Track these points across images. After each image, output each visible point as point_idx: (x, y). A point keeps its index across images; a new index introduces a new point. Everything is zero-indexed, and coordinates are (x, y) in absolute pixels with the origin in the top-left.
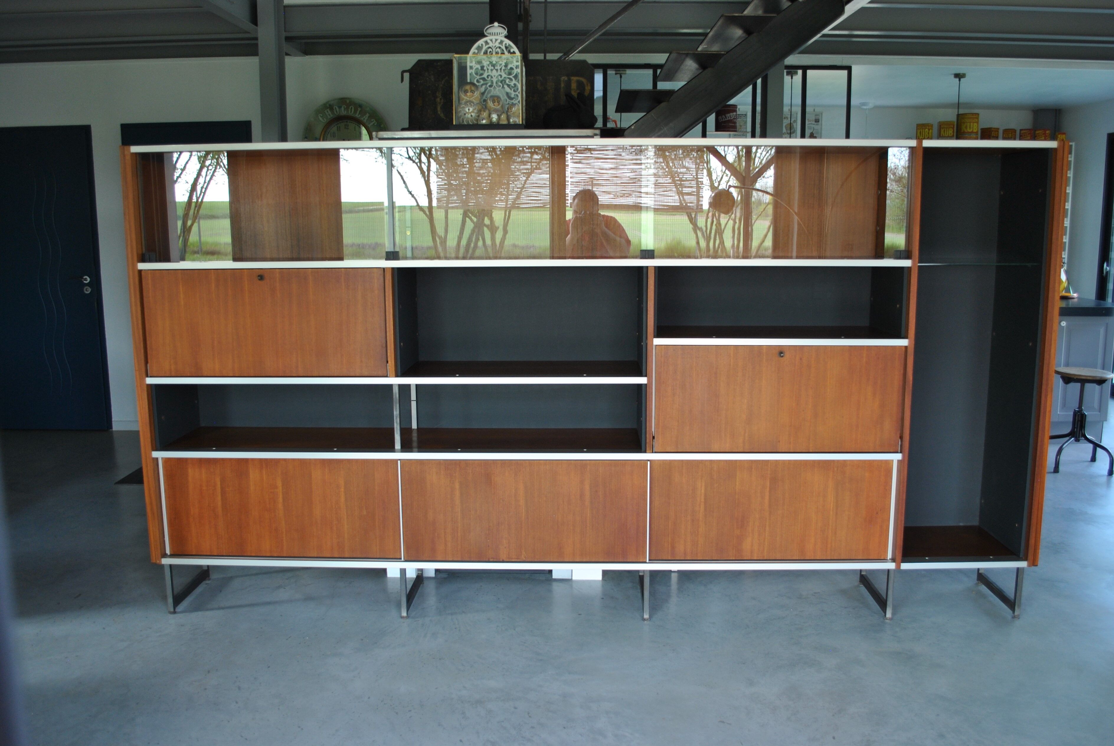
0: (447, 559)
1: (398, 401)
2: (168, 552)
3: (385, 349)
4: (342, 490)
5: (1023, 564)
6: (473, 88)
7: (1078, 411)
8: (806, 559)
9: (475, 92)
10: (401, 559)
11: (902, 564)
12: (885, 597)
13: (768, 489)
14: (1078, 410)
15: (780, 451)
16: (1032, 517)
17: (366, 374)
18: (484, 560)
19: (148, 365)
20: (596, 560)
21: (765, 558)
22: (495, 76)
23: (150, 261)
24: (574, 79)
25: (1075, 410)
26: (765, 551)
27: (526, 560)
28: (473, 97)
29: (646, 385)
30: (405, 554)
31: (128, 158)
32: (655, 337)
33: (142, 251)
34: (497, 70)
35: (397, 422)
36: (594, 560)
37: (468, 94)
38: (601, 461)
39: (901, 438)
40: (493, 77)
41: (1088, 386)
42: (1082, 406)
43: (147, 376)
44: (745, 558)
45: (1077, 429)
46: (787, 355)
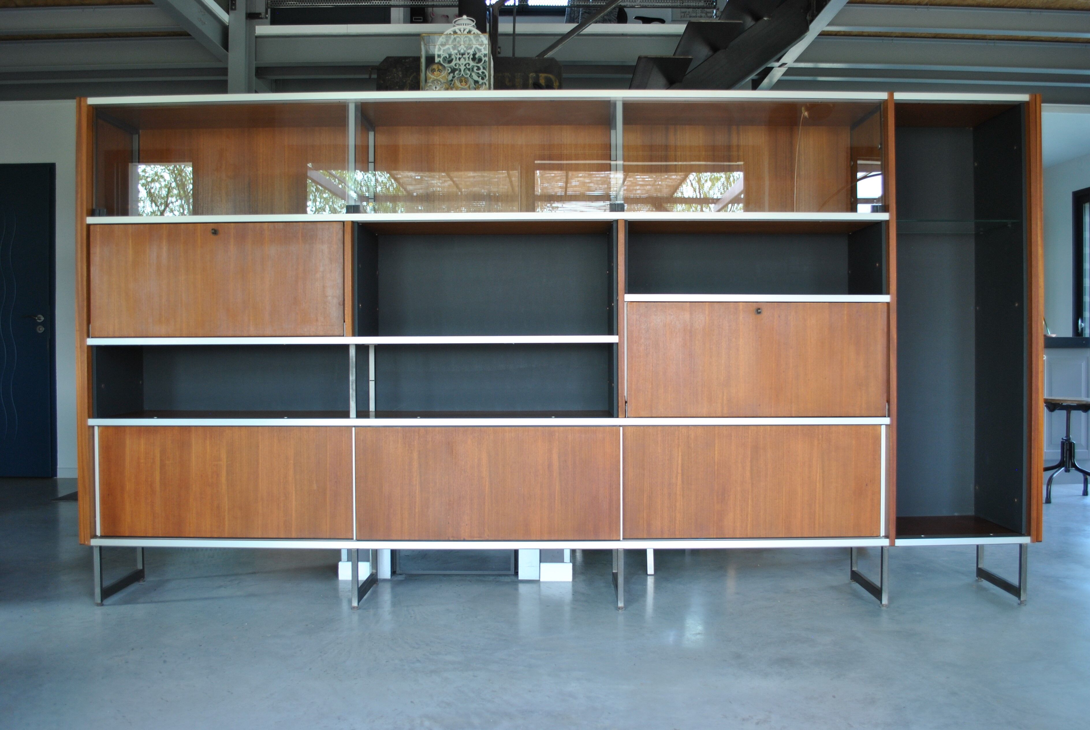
0: (403, 539)
1: (354, 365)
2: (98, 533)
3: (342, 307)
4: (292, 462)
5: (1025, 540)
6: (440, 67)
7: (1066, 440)
8: (793, 536)
9: (442, 71)
10: (353, 539)
11: (897, 541)
12: (880, 586)
13: (749, 459)
14: (1066, 438)
15: (761, 416)
16: (1032, 487)
17: (321, 333)
18: (444, 539)
19: (90, 325)
20: (566, 539)
21: (749, 536)
22: (462, 64)
23: (100, 215)
24: (542, 75)
25: (1062, 439)
26: (749, 528)
27: (490, 539)
28: (440, 76)
29: (617, 343)
30: (357, 531)
31: (84, 110)
32: (626, 293)
33: (92, 207)
34: (465, 59)
35: (352, 388)
36: (563, 539)
37: (435, 73)
38: (570, 428)
39: (888, 401)
40: (461, 65)
41: (1074, 413)
42: (1069, 435)
43: (88, 336)
44: (727, 536)
45: (1066, 459)
46: (766, 313)
